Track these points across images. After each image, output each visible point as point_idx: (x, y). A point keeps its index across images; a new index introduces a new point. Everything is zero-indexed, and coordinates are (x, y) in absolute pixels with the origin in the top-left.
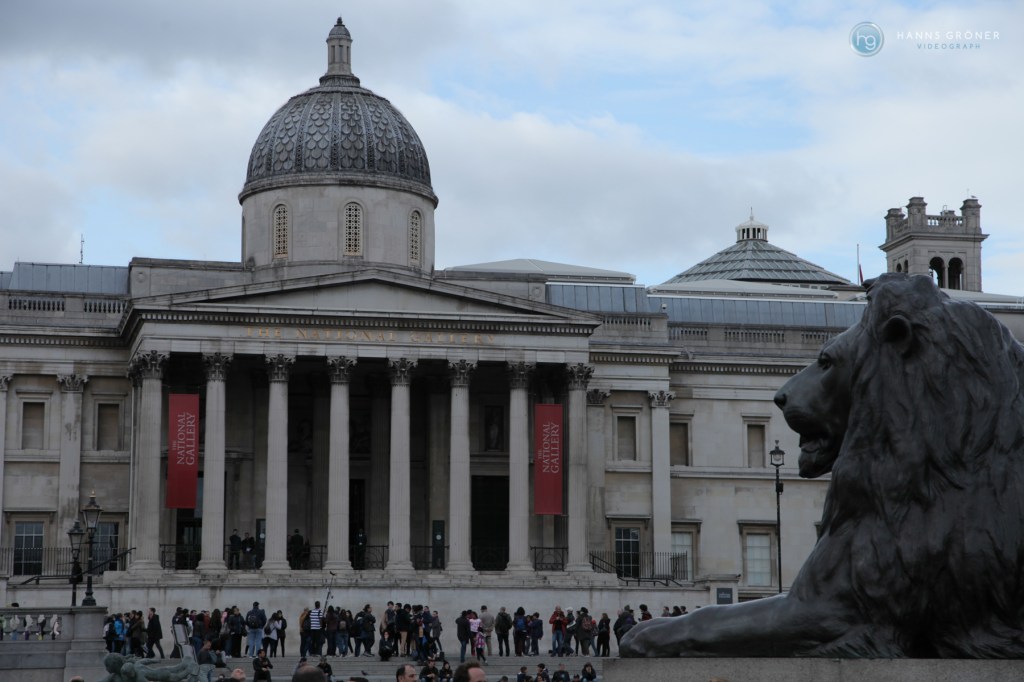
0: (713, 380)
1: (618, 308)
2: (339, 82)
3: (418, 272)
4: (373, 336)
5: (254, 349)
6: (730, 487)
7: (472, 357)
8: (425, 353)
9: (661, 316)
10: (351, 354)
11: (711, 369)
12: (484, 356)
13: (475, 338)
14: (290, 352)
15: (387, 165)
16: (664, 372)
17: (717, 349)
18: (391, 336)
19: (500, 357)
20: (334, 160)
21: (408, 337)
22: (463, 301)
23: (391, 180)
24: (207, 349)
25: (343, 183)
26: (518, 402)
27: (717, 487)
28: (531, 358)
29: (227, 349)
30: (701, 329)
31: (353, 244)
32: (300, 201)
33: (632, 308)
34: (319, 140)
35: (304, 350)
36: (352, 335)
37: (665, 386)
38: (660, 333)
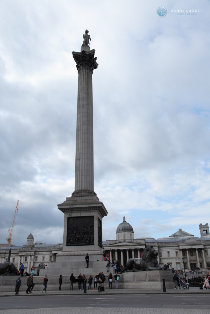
0: (163, 248)
1: (152, 241)
2: (124, 222)
3: (131, 240)
4: (125, 247)
5: (114, 249)
6: (166, 259)
7: (134, 248)
8: (129, 248)
9: (156, 242)
10: (122, 249)
11: (163, 247)
12: (135, 248)
13: (134, 246)
14: (117, 249)
15: (127, 230)
16: (157, 248)
17: (164, 245)
18: (126, 247)
19: (136, 248)
20: (123, 230)
21: (128, 247)
22: (133, 243)
23: (128, 231)
24: (110, 249)
25: (123, 232)
26: (139, 252)
27: (165, 259)
28: (139, 248)
29: (111, 249)
30: (162, 243)
31: (125, 238)
32: (120, 234)
33: (154, 241)
34: (121, 228)
35: (118, 249)
36: (123, 247)
37: (157, 249)
38: (156, 244)
